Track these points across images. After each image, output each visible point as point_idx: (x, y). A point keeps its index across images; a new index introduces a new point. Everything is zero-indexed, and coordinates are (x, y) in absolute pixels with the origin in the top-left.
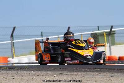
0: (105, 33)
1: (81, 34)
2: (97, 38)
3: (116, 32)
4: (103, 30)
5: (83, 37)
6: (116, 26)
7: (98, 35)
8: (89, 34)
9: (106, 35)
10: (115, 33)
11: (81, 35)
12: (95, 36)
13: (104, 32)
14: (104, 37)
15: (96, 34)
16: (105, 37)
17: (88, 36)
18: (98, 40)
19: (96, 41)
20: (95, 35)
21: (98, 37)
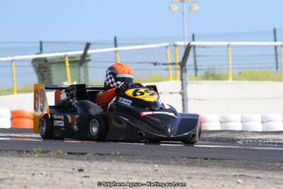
0: (67, 59)
2: (48, 69)
4: (61, 52)
5: (16, 66)
6: (97, 44)
7: (52, 63)
9: (70, 62)
10: (89, 60)
11: (12, 61)
12: (42, 64)
13: (65, 56)
14: (65, 67)
15: (45, 60)
16: (68, 69)
17: (26, 64)
18: (50, 74)
19: (46, 77)
20: (43, 62)
21: (49, 67)
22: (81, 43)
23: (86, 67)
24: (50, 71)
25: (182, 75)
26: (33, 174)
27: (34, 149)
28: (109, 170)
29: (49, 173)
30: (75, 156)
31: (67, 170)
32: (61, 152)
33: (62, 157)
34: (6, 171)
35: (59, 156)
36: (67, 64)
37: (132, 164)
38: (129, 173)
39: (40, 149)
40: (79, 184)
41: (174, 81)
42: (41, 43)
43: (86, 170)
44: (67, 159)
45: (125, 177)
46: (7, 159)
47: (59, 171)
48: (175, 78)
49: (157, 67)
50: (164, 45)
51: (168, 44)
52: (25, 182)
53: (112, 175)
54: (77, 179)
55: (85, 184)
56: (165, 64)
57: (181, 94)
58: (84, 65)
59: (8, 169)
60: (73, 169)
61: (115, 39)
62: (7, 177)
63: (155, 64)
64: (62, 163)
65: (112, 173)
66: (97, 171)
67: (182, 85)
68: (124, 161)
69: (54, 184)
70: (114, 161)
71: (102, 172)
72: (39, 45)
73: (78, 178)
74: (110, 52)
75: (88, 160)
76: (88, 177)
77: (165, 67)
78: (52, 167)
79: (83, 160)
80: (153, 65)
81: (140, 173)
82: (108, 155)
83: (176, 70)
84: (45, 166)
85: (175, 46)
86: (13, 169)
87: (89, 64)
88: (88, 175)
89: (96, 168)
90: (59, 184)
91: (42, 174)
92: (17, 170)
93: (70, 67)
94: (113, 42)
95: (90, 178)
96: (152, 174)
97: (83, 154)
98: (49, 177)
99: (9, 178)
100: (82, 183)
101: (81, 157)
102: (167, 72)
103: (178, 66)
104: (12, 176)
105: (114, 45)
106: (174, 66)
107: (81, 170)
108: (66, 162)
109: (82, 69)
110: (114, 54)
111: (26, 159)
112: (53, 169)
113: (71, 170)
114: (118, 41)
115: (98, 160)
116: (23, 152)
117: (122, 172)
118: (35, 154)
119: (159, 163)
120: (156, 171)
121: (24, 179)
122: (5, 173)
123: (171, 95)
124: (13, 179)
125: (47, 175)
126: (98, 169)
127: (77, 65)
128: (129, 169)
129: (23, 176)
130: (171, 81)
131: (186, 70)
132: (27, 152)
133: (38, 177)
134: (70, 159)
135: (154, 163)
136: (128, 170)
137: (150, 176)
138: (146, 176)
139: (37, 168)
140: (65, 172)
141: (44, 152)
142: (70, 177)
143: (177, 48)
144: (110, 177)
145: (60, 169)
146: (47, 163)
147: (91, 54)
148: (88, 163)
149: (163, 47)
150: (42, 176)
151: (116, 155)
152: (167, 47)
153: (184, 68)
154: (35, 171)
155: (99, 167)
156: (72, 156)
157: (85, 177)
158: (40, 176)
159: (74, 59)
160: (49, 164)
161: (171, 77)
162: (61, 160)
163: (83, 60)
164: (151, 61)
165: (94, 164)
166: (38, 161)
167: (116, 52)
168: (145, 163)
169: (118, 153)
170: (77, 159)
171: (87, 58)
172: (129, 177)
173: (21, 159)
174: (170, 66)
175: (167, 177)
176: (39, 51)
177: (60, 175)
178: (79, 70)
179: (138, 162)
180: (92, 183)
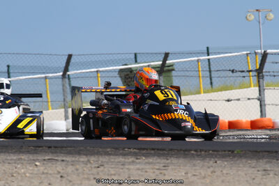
1: (96, 70)
3: (175, 67)
8: (114, 71)
15: (130, 70)
25: (259, 81)
50: (245, 53)
57: (259, 100)
63: (233, 71)
67: (260, 91)
80: (230, 72)
85: (256, 53)
103: (255, 73)
123: (249, 101)
131: (263, 76)
149: (244, 55)
152: (247, 54)
153: (261, 75)
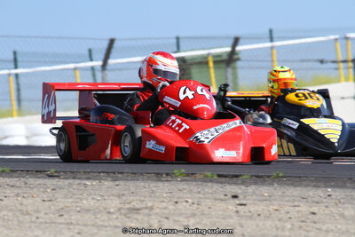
0: (211, 59)
2: (187, 72)
3: (241, 56)
4: (203, 49)
7: (191, 64)
9: (215, 62)
10: (238, 59)
13: (209, 54)
14: (209, 68)
15: (184, 60)
16: (212, 71)
18: (191, 78)
20: (181, 63)
21: (189, 69)
22: (228, 38)
23: (234, 68)
24: (190, 74)
26: (176, 203)
27: (175, 171)
28: (270, 196)
29: (196, 200)
30: (227, 179)
31: (218, 197)
32: (209, 174)
33: (211, 181)
34: (142, 199)
35: (206, 180)
36: (211, 64)
37: (299, 188)
38: (296, 199)
39: (183, 171)
40: (234, 214)
41: (346, 83)
42: (178, 39)
43: (241, 197)
44: (218, 182)
45: (290, 204)
46: (142, 184)
47: (209, 198)
48: (347, 80)
49: (324, 66)
50: (332, 37)
51: (337, 37)
52: (166, 211)
53: (274, 202)
54: (231, 208)
55: (242, 213)
56: (334, 62)
58: (232, 65)
59: (145, 197)
60: (226, 195)
61: (271, 31)
62: (144, 205)
63: (322, 62)
64: (211, 187)
65: (275, 200)
66: (255, 197)
68: (288, 185)
69: (203, 214)
70: (276, 185)
71: (262, 198)
72: (175, 41)
73: (232, 206)
74: (265, 48)
75: (243, 183)
76: (245, 205)
77: (334, 65)
78: (199, 193)
79: (236, 184)
81: (310, 200)
82: (268, 177)
83: (348, 68)
84: (191, 191)
85: (347, 38)
86: (150, 196)
87: (239, 64)
88: (244, 202)
89: (254, 193)
90: (209, 214)
91: (187, 202)
92: (155, 197)
93: (215, 68)
94: (268, 35)
95: (248, 206)
96: (325, 200)
97: (237, 176)
98: (196, 206)
99: (147, 208)
100: (237, 212)
101: (235, 179)
102: (337, 71)
103: (351, 64)
104: (150, 204)
105: (268, 40)
106: (345, 64)
107: (235, 197)
108: (216, 187)
109: (230, 70)
110: (269, 51)
111: (166, 184)
112: (201, 196)
113: (223, 197)
114: (274, 35)
115: (255, 183)
116: (162, 175)
117: (287, 199)
118: (177, 177)
119: (332, 187)
120: (329, 196)
121: (165, 208)
122: (141, 201)
123: (342, 101)
124: (151, 208)
125: (193, 203)
126: (257, 195)
127: (223, 65)
128: (295, 193)
129: (164, 204)
130: (343, 84)
132: (167, 174)
133: (182, 206)
134: (221, 183)
135: (326, 187)
136: (294, 196)
137: (322, 202)
138: (317, 203)
139: (181, 194)
140: (216, 199)
141: (188, 175)
142: (222, 205)
143: (350, 42)
144: (272, 205)
145: (210, 196)
146: (192, 188)
147: (240, 51)
148: (243, 187)
150: (188, 205)
151: (278, 177)
152: (336, 40)
154: (179, 198)
155: (257, 192)
156: (224, 179)
157: (241, 205)
158: (184, 204)
159: (219, 59)
160: (195, 190)
161: (343, 78)
162: (210, 184)
163: (230, 59)
164: (316, 58)
165: (251, 189)
166: (181, 186)
167: (272, 48)
168: (315, 186)
169: (281, 175)
170: (229, 183)
171: (236, 57)
172: (296, 204)
173: (160, 184)
174: (342, 65)
175: (343, 203)
176: (175, 49)
177: (209, 202)
178: (226, 72)
179: (306, 186)
180: (250, 212)
